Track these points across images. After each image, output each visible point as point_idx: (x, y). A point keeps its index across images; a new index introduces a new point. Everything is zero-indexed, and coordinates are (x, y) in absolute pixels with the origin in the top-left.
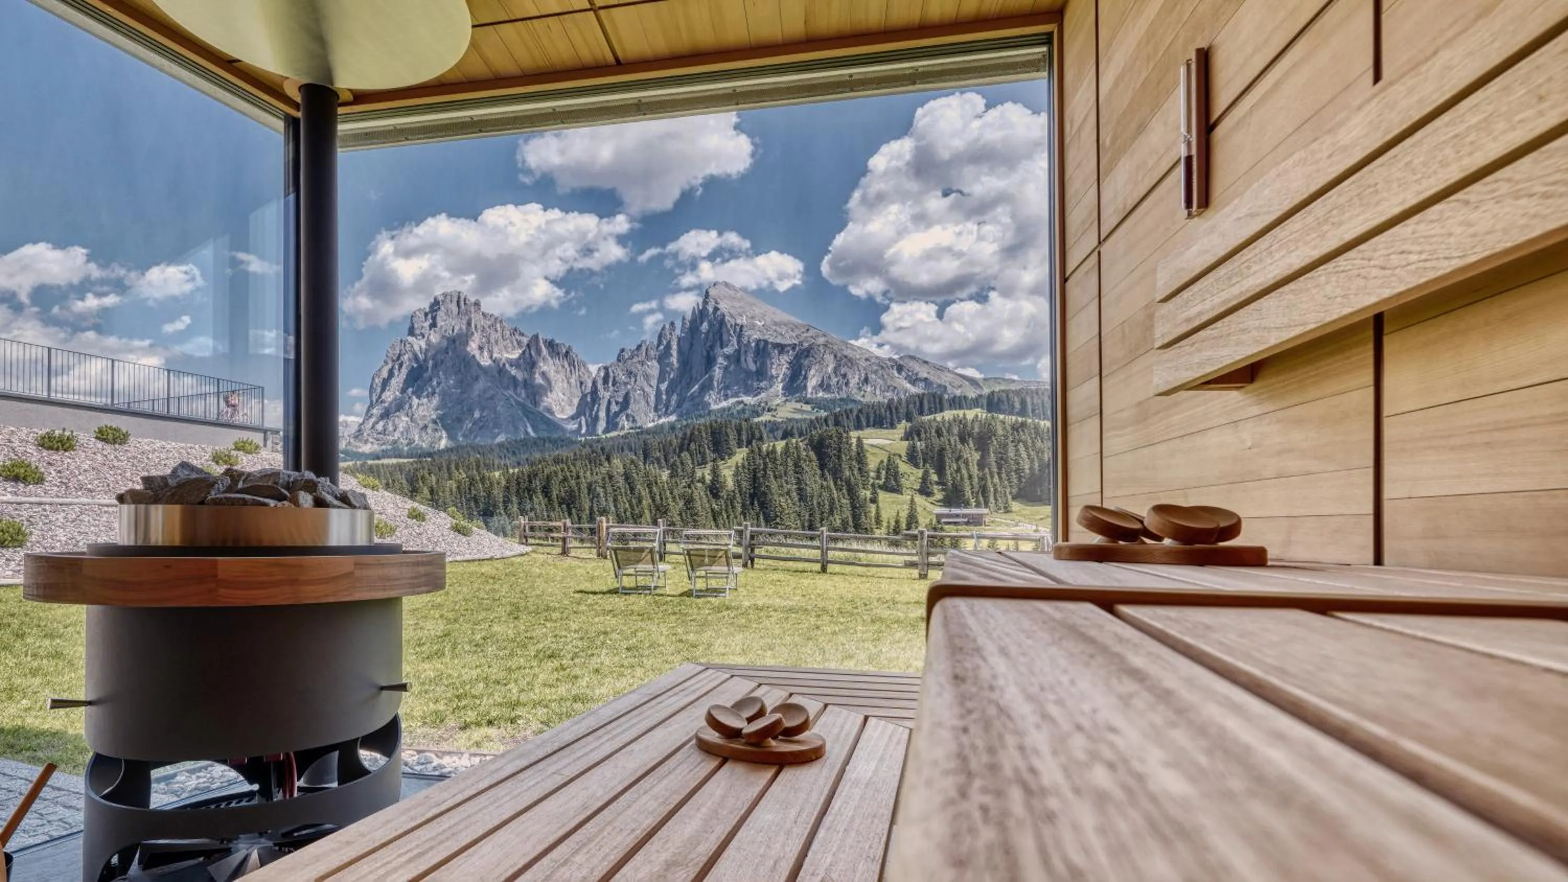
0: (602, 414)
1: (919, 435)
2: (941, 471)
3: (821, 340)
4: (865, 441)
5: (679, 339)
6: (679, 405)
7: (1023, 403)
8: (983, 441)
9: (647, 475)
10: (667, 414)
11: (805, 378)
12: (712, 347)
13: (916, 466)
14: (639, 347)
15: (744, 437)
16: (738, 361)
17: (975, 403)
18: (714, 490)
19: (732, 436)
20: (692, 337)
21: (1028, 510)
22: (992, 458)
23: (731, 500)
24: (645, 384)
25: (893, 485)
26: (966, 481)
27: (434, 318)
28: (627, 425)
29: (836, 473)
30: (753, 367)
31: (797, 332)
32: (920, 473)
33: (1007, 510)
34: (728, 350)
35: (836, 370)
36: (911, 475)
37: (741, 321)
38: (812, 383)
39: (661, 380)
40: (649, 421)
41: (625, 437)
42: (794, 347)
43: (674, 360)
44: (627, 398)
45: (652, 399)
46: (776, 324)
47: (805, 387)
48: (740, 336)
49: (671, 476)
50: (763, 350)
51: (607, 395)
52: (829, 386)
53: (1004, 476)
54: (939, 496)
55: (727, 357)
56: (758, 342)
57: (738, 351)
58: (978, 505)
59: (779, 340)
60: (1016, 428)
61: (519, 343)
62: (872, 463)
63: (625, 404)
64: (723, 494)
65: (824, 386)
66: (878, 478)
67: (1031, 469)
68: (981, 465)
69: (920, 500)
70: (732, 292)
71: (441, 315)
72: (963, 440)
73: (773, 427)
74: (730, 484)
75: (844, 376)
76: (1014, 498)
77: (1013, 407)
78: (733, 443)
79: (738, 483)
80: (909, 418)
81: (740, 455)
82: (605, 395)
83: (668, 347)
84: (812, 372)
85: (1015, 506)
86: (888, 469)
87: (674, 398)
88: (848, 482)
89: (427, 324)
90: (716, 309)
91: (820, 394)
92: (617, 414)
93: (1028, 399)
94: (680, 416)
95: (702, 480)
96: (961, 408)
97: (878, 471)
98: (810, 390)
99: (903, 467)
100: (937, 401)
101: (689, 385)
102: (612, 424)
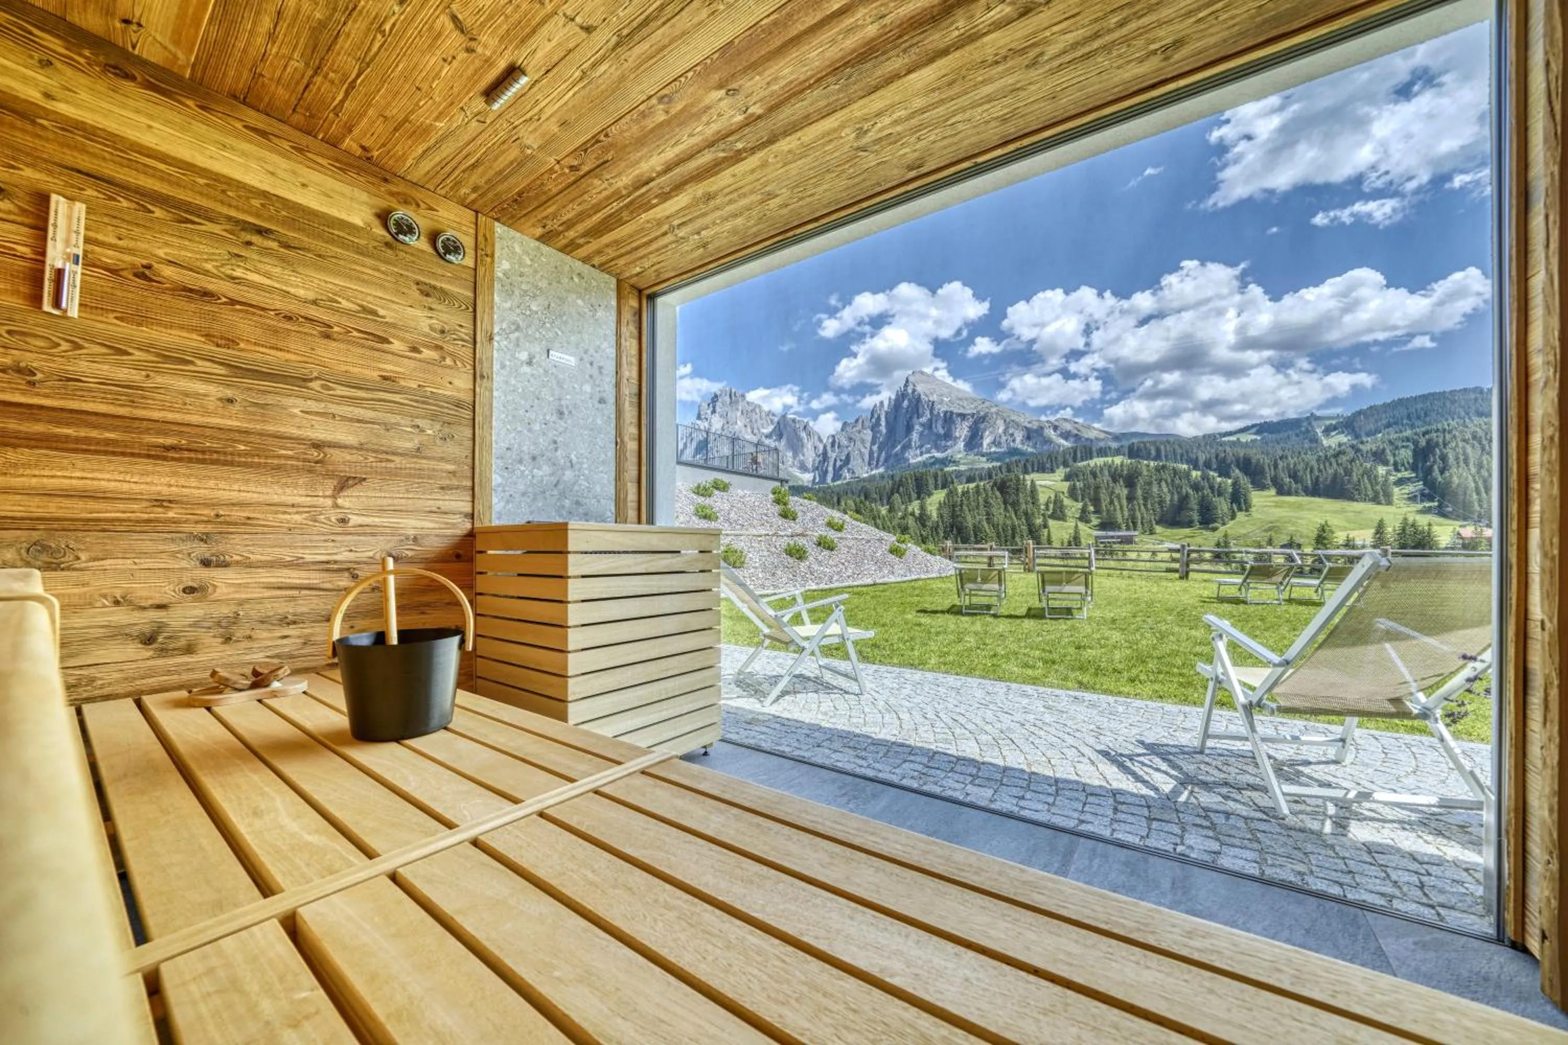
0: (830, 469)
1: (1077, 476)
2: (1096, 501)
3: (994, 410)
4: (1038, 483)
5: (887, 413)
6: (886, 461)
7: (1158, 451)
8: (1130, 481)
9: (872, 510)
10: (877, 467)
11: (982, 438)
12: (911, 418)
13: (1076, 500)
14: (857, 421)
15: (939, 482)
16: (930, 427)
17: (1118, 452)
18: (922, 519)
19: (931, 482)
20: (896, 411)
21: (1169, 532)
22: (1139, 492)
23: (935, 528)
24: (861, 446)
25: (1059, 514)
26: (1118, 512)
27: (714, 407)
28: (848, 476)
29: (1015, 505)
30: (941, 431)
31: (976, 404)
32: (1080, 505)
33: (1152, 532)
34: (923, 420)
35: (1005, 431)
36: (1073, 507)
37: (934, 398)
38: (986, 441)
39: (873, 443)
40: (864, 473)
41: (848, 484)
42: (973, 415)
43: (883, 429)
44: (848, 457)
45: (867, 457)
46: (960, 399)
47: (981, 445)
48: (932, 410)
49: (890, 511)
50: (949, 419)
51: (834, 455)
52: (1000, 443)
53: (1149, 506)
54: (1095, 521)
55: (922, 425)
56: (945, 413)
57: (930, 420)
58: (1128, 529)
59: (962, 411)
60: (1158, 469)
61: (772, 421)
62: (1042, 498)
63: (848, 460)
64: (929, 524)
65: (994, 443)
66: (1047, 509)
67: (1171, 500)
68: (1130, 498)
69: (1081, 526)
70: (925, 378)
71: (718, 404)
72: (1115, 480)
73: (959, 474)
74: (935, 515)
75: (1012, 435)
76: (1158, 523)
77: (1150, 454)
78: (931, 486)
79: (941, 516)
80: (1065, 464)
81: (939, 496)
82: (832, 455)
83: (879, 418)
84: (987, 433)
85: (1158, 529)
86: (1055, 503)
87: (883, 455)
88: (1026, 514)
89: (709, 412)
90: (914, 391)
91: (993, 449)
92: (841, 468)
93: (1162, 447)
94: (887, 468)
95: (913, 514)
96: (1106, 456)
97: (1047, 505)
98: (985, 445)
99: (1067, 502)
100: (1087, 450)
101: (894, 446)
102: (837, 476)
